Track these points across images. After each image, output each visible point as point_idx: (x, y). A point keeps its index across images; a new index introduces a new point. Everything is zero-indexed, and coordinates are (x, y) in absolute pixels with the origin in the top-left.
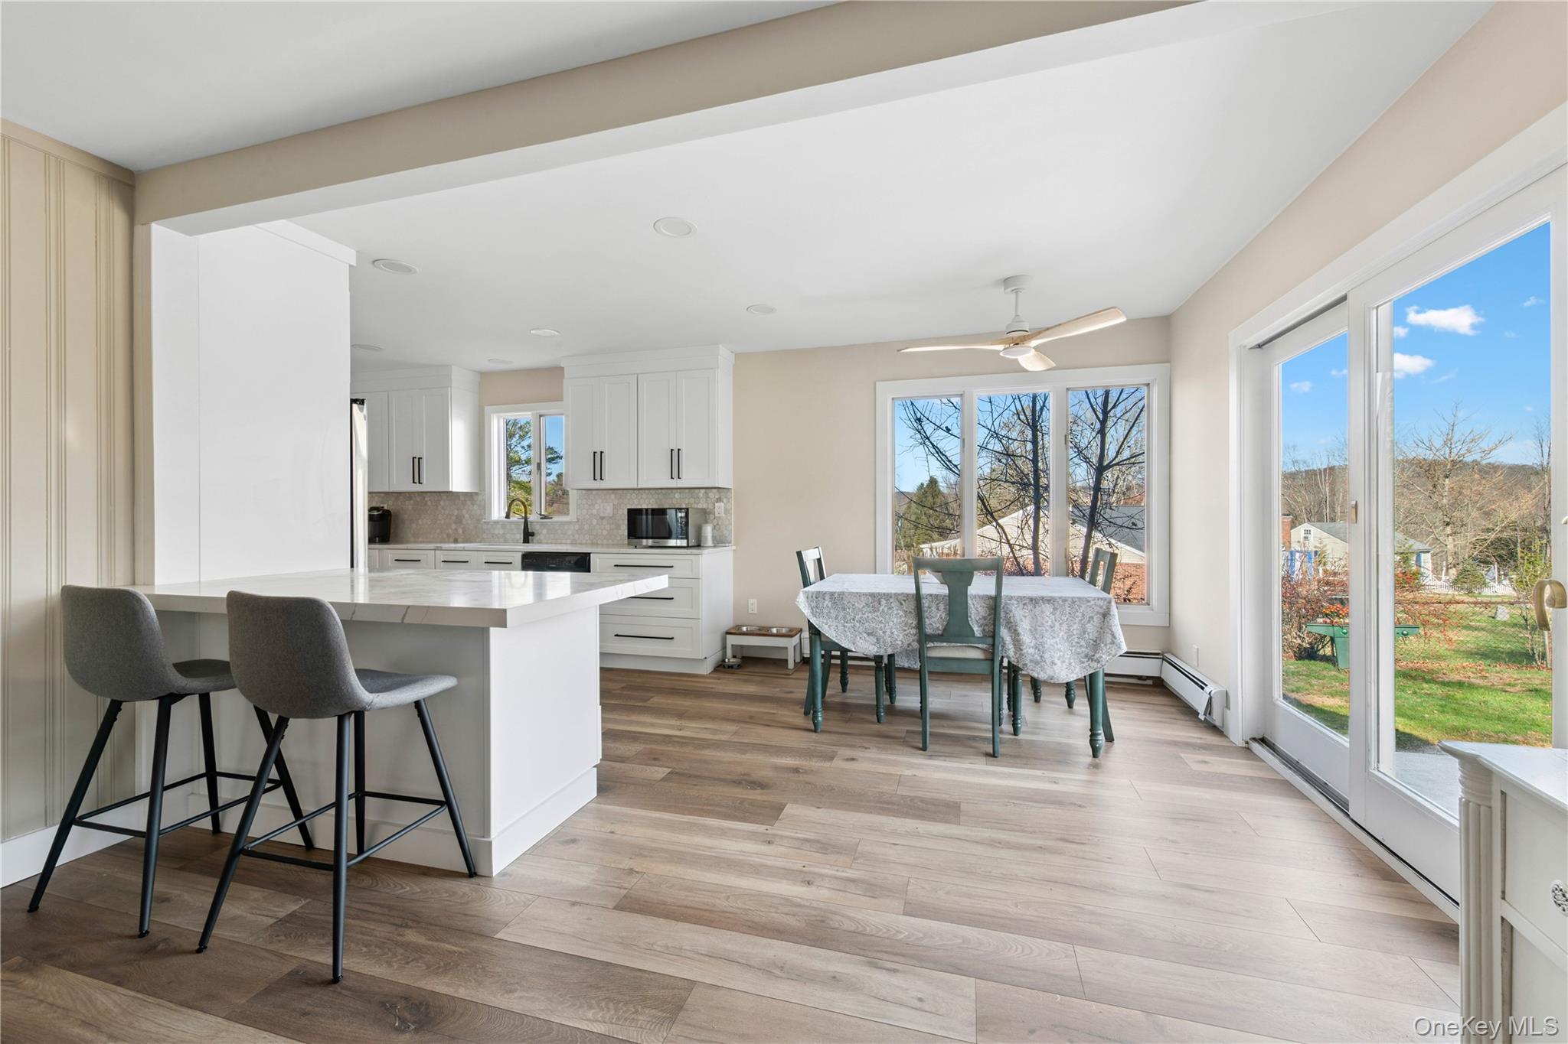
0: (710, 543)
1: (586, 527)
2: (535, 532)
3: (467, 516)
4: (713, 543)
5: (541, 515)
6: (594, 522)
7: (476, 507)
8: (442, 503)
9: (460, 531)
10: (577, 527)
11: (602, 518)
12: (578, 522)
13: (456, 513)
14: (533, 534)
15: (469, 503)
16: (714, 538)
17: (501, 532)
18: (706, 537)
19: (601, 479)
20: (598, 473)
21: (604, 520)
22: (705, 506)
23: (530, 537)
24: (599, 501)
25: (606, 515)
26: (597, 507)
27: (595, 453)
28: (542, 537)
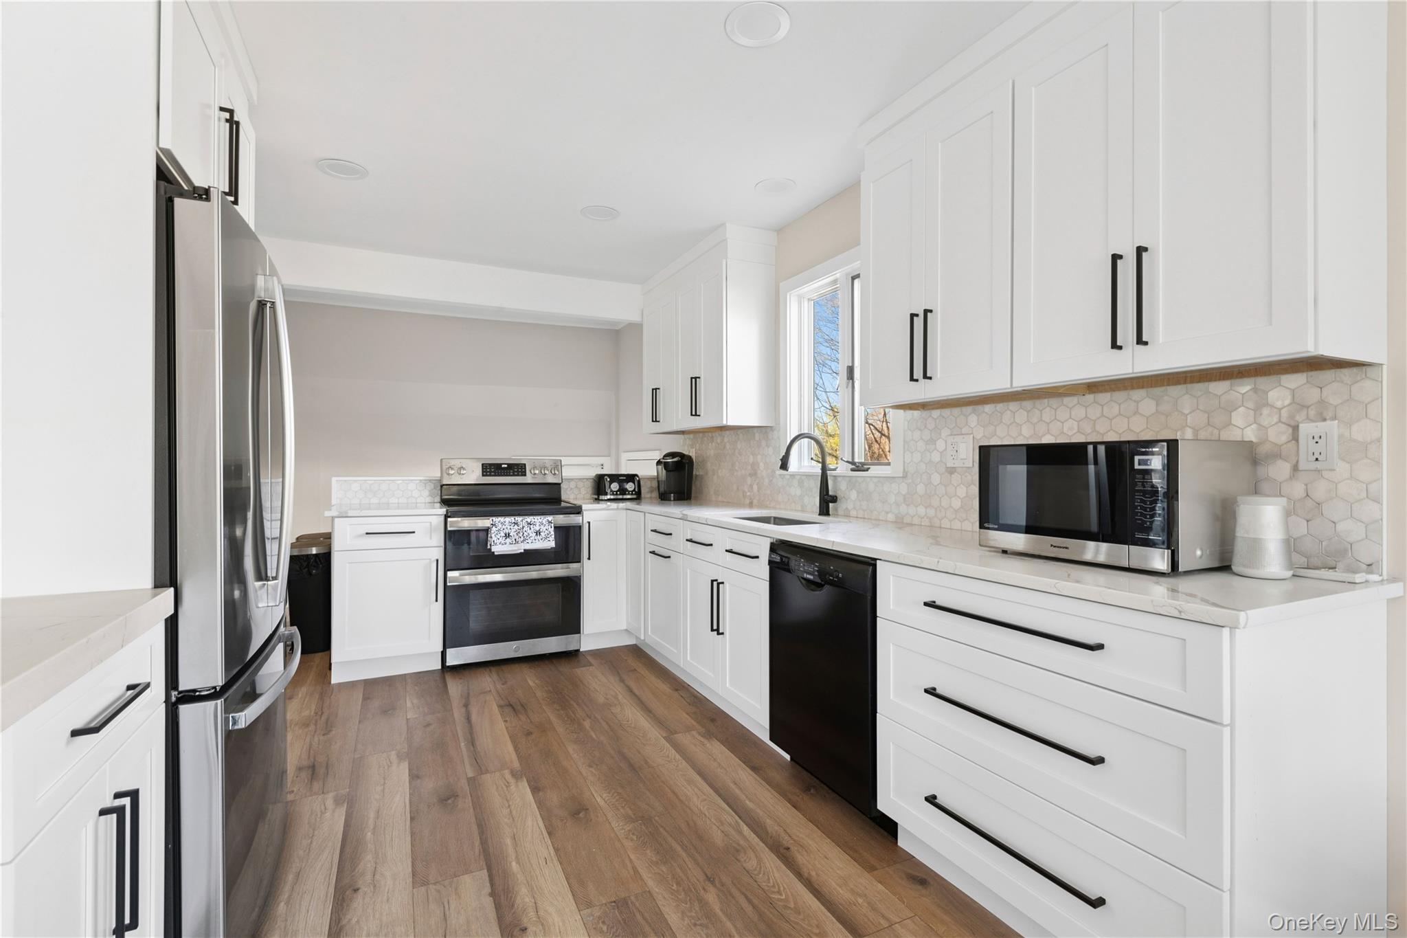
0: (1273, 563)
1: (921, 489)
2: (839, 495)
3: (762, 465)
4: (1290, 565)
5: (853, 463)
6: (936, 479)
7: (771, 449)
8: (739, 445)
9: (755, 487)
10: (904, 489)
11: (952, 471)
12: (905, 477)
13: (751, 459)
14: (834, 499)
15: (764, 443)
16: (1291, 546)
17: (798, 492)
18: (1256, 545)
19: (925, 377)
20: (918, 368)
21: (956, 477)
22: (1250, 435)
23: (831, 505)
24: (945, 432)
25: (958, 464)
26: (940, 445)
27: (913, 316)
28: (850, 506)
